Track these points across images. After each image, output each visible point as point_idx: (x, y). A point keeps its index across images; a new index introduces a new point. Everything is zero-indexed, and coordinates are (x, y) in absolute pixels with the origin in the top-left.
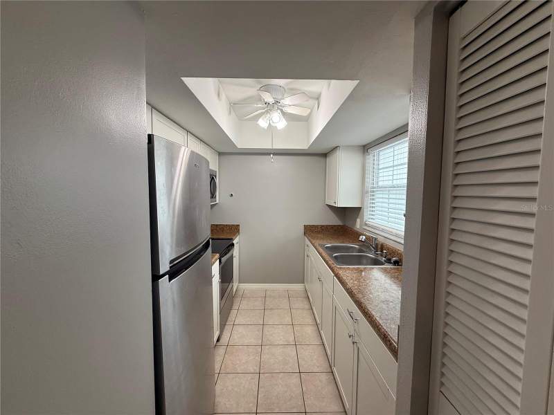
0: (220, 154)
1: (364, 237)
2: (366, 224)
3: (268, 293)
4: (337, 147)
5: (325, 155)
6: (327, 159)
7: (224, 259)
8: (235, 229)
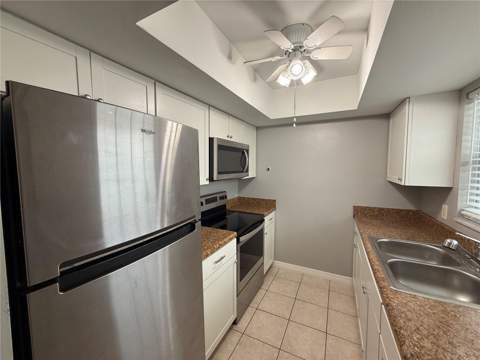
0: (258, 128)
1: (455, 242)
2: (463, 216)
3: (305, 278)
4: (405, 100)
5: (387, 116)
6: (391, 121)
7: (243, 239)
8: (270, 205)
